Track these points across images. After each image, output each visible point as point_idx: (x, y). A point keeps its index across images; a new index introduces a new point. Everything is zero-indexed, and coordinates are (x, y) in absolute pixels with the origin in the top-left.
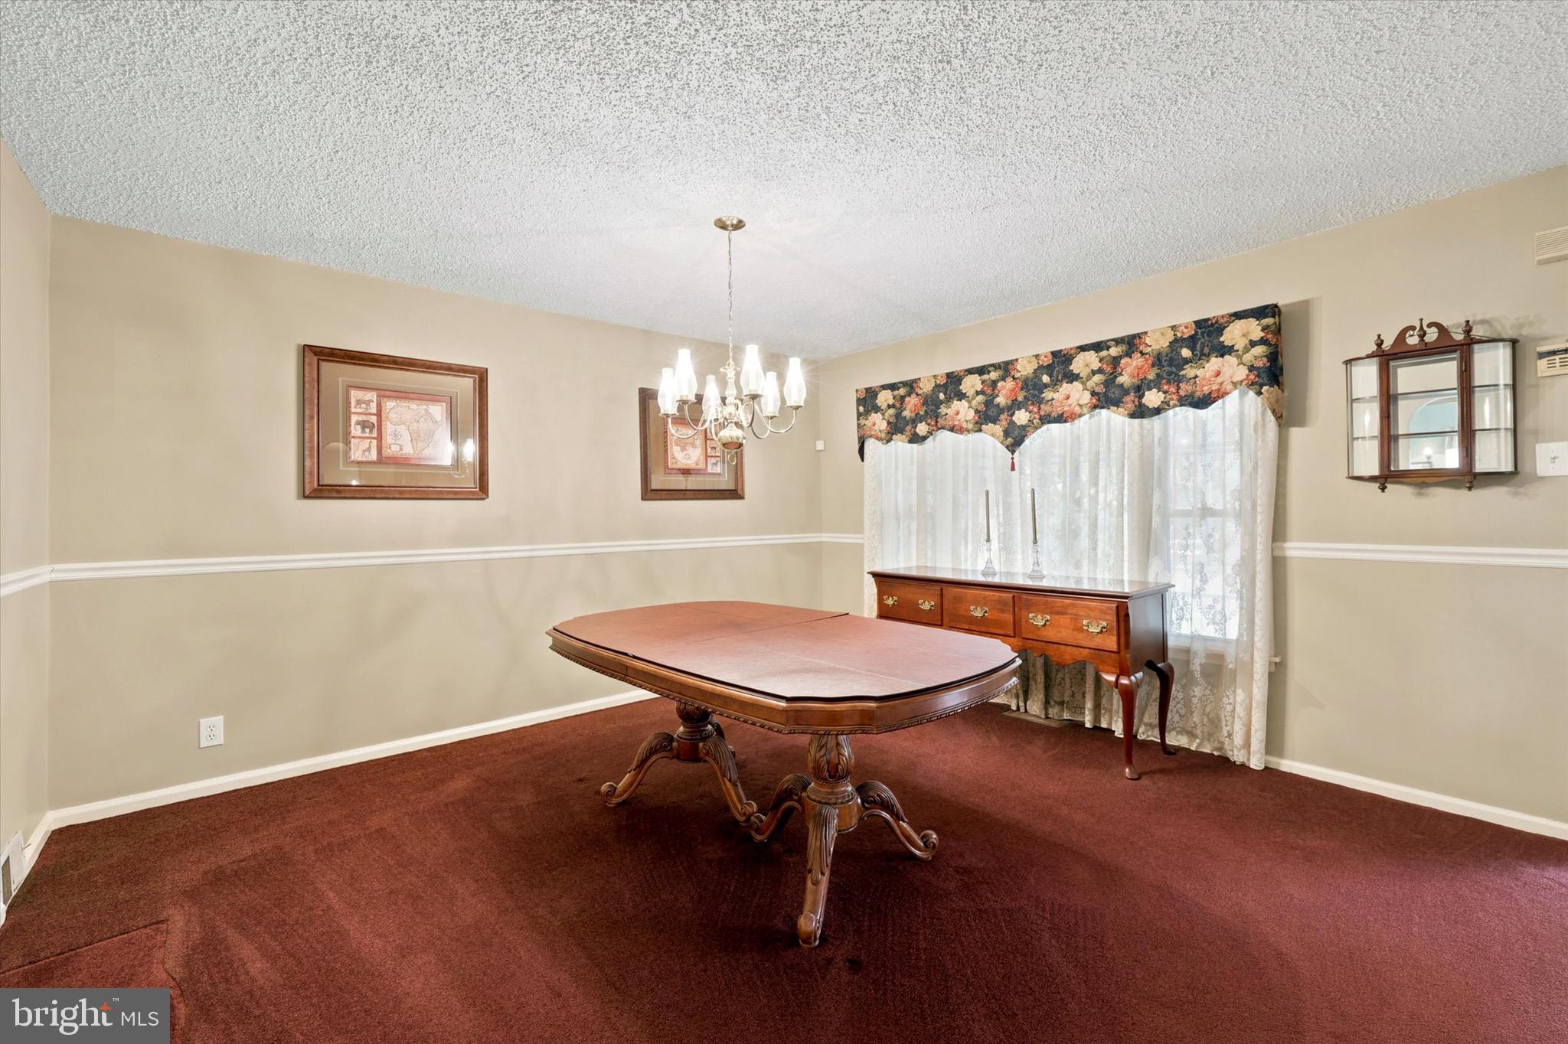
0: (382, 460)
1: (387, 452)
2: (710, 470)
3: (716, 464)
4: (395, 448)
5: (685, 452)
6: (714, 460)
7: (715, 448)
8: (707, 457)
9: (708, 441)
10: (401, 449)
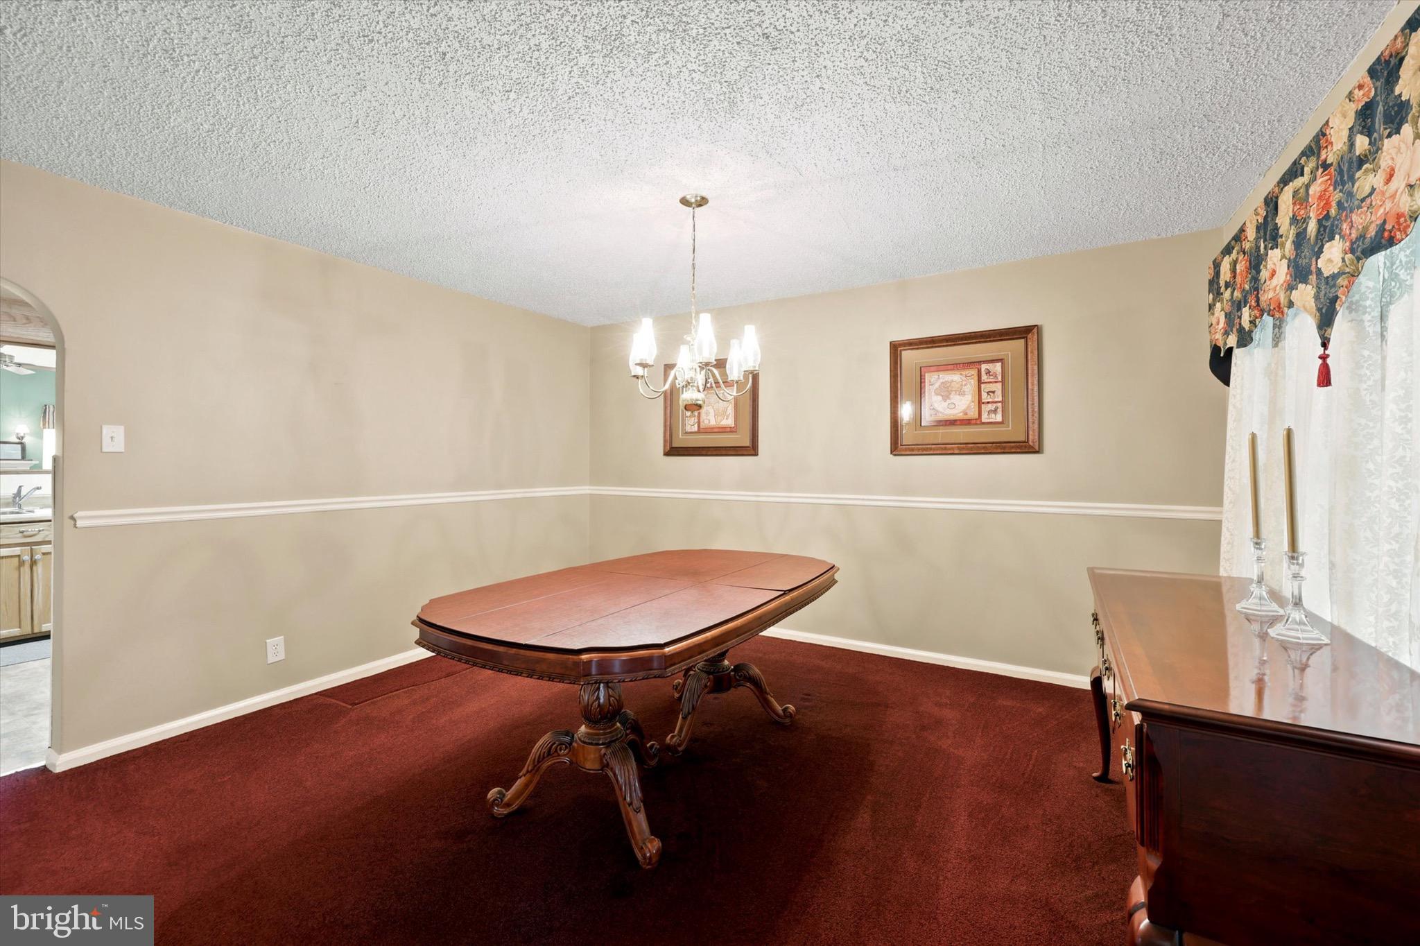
0: (699, 432)
1: (702, 425)
2: (985, 418)
3: (995, 411)
4: (706, 422)
5: (948, 402)
6: (991, 407)
7: (993, 392)
8: (980, 403)
9: (983, 386)
10: (709, 422)
